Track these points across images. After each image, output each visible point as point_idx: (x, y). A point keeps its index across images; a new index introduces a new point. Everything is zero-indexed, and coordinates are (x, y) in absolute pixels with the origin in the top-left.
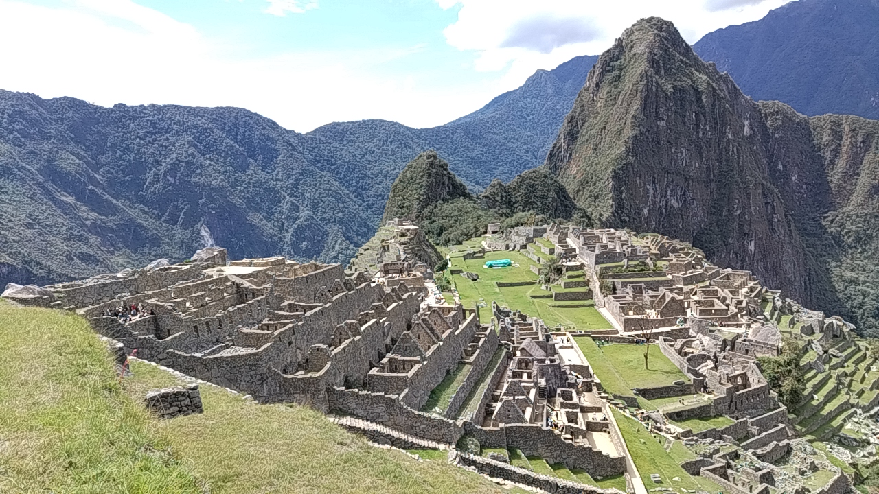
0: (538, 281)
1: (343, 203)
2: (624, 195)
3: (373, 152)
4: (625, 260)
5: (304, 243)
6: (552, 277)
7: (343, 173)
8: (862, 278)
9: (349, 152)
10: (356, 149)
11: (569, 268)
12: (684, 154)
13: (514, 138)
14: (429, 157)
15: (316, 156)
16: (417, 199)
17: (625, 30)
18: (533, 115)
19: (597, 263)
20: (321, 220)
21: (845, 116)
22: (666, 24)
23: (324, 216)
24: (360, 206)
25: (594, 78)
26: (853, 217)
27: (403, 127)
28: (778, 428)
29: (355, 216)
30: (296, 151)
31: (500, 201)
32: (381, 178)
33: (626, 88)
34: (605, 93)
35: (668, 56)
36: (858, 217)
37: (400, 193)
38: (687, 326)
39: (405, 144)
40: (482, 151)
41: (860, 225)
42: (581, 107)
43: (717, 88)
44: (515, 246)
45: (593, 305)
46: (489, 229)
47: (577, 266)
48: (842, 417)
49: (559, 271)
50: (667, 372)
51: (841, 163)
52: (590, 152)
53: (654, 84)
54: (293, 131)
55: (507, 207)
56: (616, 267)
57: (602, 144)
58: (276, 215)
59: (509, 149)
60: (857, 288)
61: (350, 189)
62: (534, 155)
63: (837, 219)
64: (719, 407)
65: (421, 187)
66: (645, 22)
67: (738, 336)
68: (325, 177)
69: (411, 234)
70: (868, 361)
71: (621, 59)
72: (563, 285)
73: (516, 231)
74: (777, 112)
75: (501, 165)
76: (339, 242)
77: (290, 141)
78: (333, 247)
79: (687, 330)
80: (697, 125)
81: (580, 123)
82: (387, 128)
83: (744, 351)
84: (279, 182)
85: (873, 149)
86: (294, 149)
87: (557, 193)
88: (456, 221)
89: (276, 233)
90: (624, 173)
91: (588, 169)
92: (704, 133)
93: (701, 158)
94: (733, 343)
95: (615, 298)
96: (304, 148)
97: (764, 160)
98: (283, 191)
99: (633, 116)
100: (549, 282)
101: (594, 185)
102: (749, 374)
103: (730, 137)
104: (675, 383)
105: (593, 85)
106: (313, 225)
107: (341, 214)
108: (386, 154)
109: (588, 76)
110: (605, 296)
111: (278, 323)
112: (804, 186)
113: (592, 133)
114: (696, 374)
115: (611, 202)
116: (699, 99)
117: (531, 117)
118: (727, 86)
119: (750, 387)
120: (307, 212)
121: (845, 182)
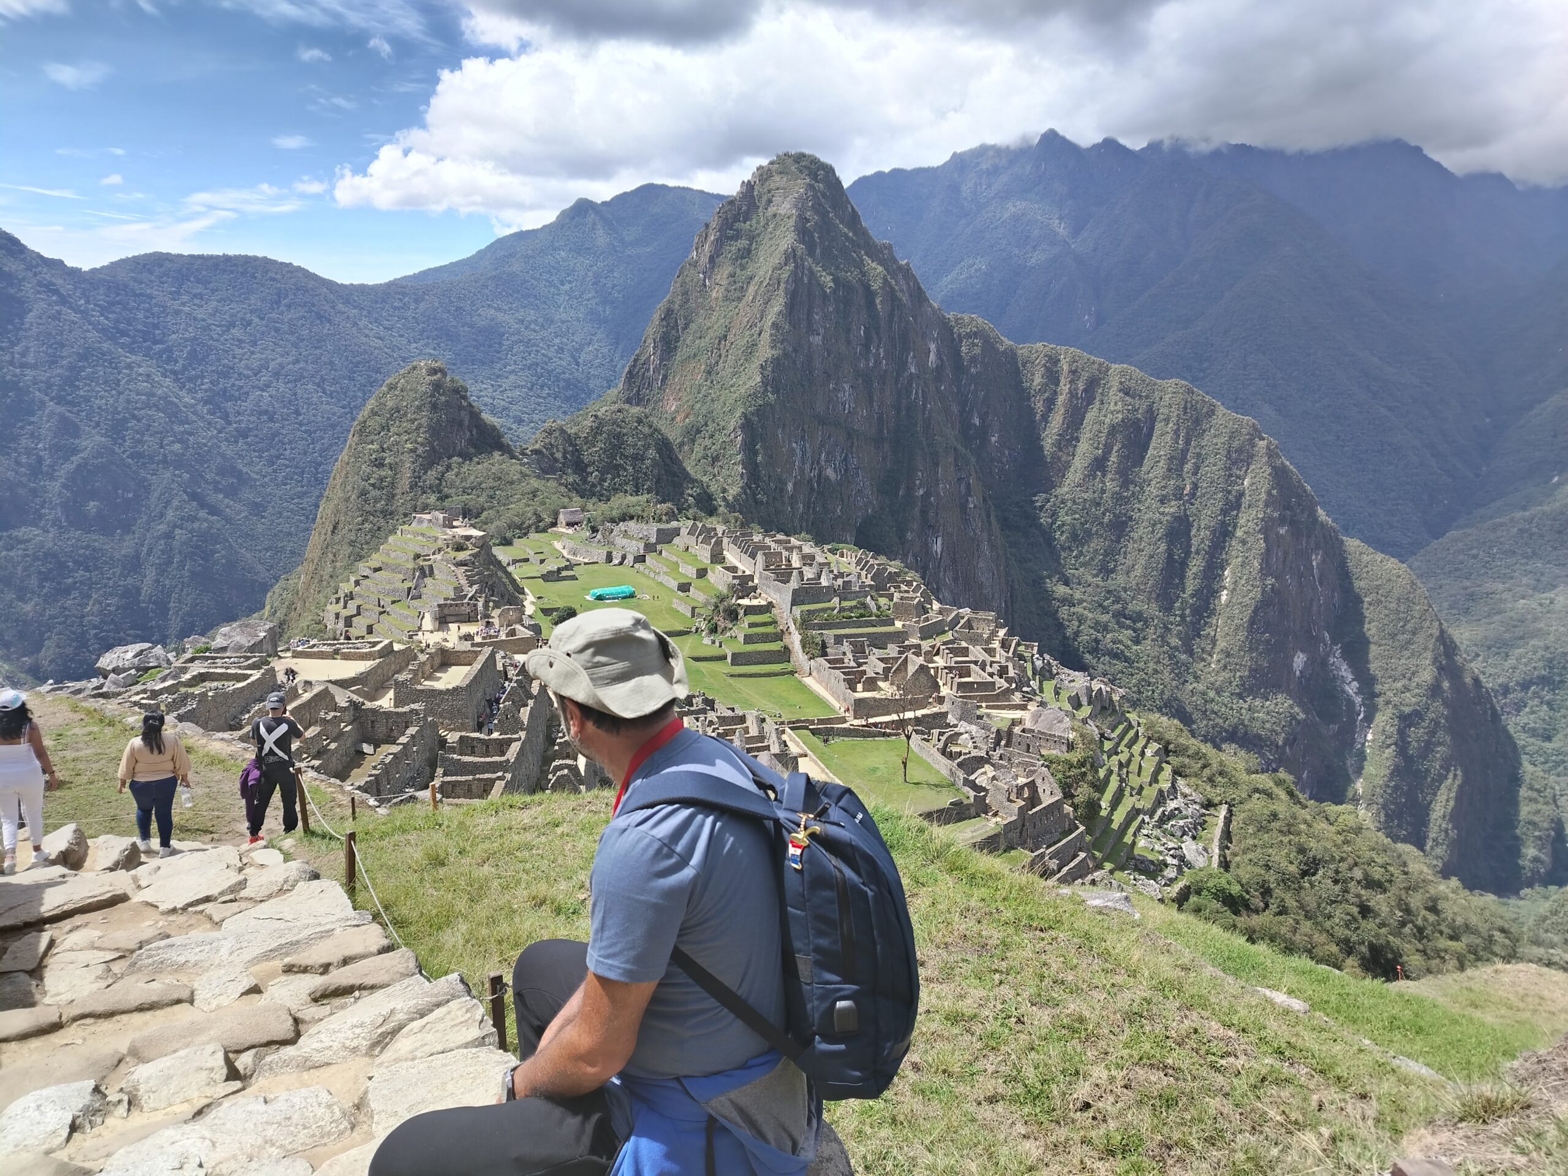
0: (693, 630)
1: (182, 423)
2: (759, 458)
3: (249, 323)
4: (836, 600)
5: (92, 504)
6: (721, 624)
7: (181, 362)
8: (1078, 595)
9: (195, 319)
10: (210, 315)
11: (750, 610)
12: (847, 394)
13: (535, 322)
14: (433, 371)
15: (117, 321)
16: (412, 451)
17: (758, 169)
18: (570, 282)
19: (794, 603)
20: (132, 456)
21: (1064, 348)
22: (823, 169)
23: (140, 448)
24: (220, 432)
25: (707, 248)
26: (1069, 504)
27: (315, 277)
28: (1079, 859)
29: (209, 451)
30: (70, 308)
31: (562, 460)
32: (265, 377)
33: (761, 273)
34: (725, 276)
35: (825, 226)
36: (1074, 502)
37: (373, 437)
38: (944, 708)
39: (318, 314)
40: (475, 340)
41: (1077, 516)
42: (683, 294)
43: (896, 288)
44: (624, 558)
45: (792, 673)
46: (562, 518)
47: (762, 606)
48: (1131, 830)
49: (732, 615)
50: (936, 786)
51: (1057, 421)
52: (699, 378)
53: (806, 272)
54: (61, 262)
55: (574, 473)
56: (824, 610)
57: (721, 365)
58: (24, 441)
59: (528, 343)
60: (1072, 609)
61: (200, 395)
62: (573, 357)
63: (1048, 505)
64: (1010, 835)
65: (418, 428)
66: (790, 161)
67: (1014, 722)
68: (140, 366)
69: (474, 545)
70: (1142, 742)
71: (751, 220)
72: (741, 639)
73: (623, 529)
74: (975, 333)
75: (513, 371)
76: (175, 503)
77: (54, 285)
78: (162, 515)
79: (944, 715)
80: (867, 347)
81: (681, 323)
82: (278, 276)
83: (1025, 747)
84: (28, 371)
85: (1097, 403)
86: (63, 300)
87: (659, 451)
88: (492, 497)
89: (24, 479)
90: (760, 420)
91: (698, 406)
92: (876, 362)
93: (871, 402)
94: (1010, 733)
95: (829, 661)
96: (88, 302)
97: (955, 409)
98: (39, 390)
99: (773, 323)
100: (716, 632)
101: (712, 436)
102: (1039, 782)
103: (913, 370)
104: (951, 804)
105: (704, 260)
106: (114, 468)
107: (177, 446)
108: (277, 330)
109: (696, 240)
110: (811, 659)
111: (474, 779)
112: (1007, 452)
113: (704, 343)
114: (974, 786)
115: (740, 468)
116: (871, 304)
117: (567, 287)
118: (908, 284)
119: (1041, 803)
120: (98, 438)
121: (1060, 450)
